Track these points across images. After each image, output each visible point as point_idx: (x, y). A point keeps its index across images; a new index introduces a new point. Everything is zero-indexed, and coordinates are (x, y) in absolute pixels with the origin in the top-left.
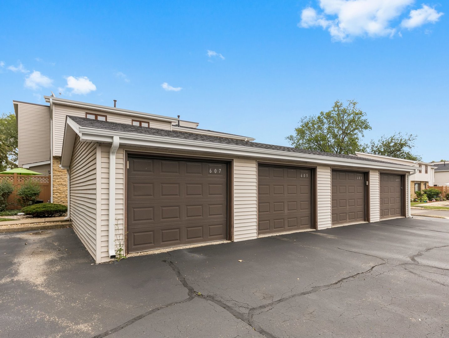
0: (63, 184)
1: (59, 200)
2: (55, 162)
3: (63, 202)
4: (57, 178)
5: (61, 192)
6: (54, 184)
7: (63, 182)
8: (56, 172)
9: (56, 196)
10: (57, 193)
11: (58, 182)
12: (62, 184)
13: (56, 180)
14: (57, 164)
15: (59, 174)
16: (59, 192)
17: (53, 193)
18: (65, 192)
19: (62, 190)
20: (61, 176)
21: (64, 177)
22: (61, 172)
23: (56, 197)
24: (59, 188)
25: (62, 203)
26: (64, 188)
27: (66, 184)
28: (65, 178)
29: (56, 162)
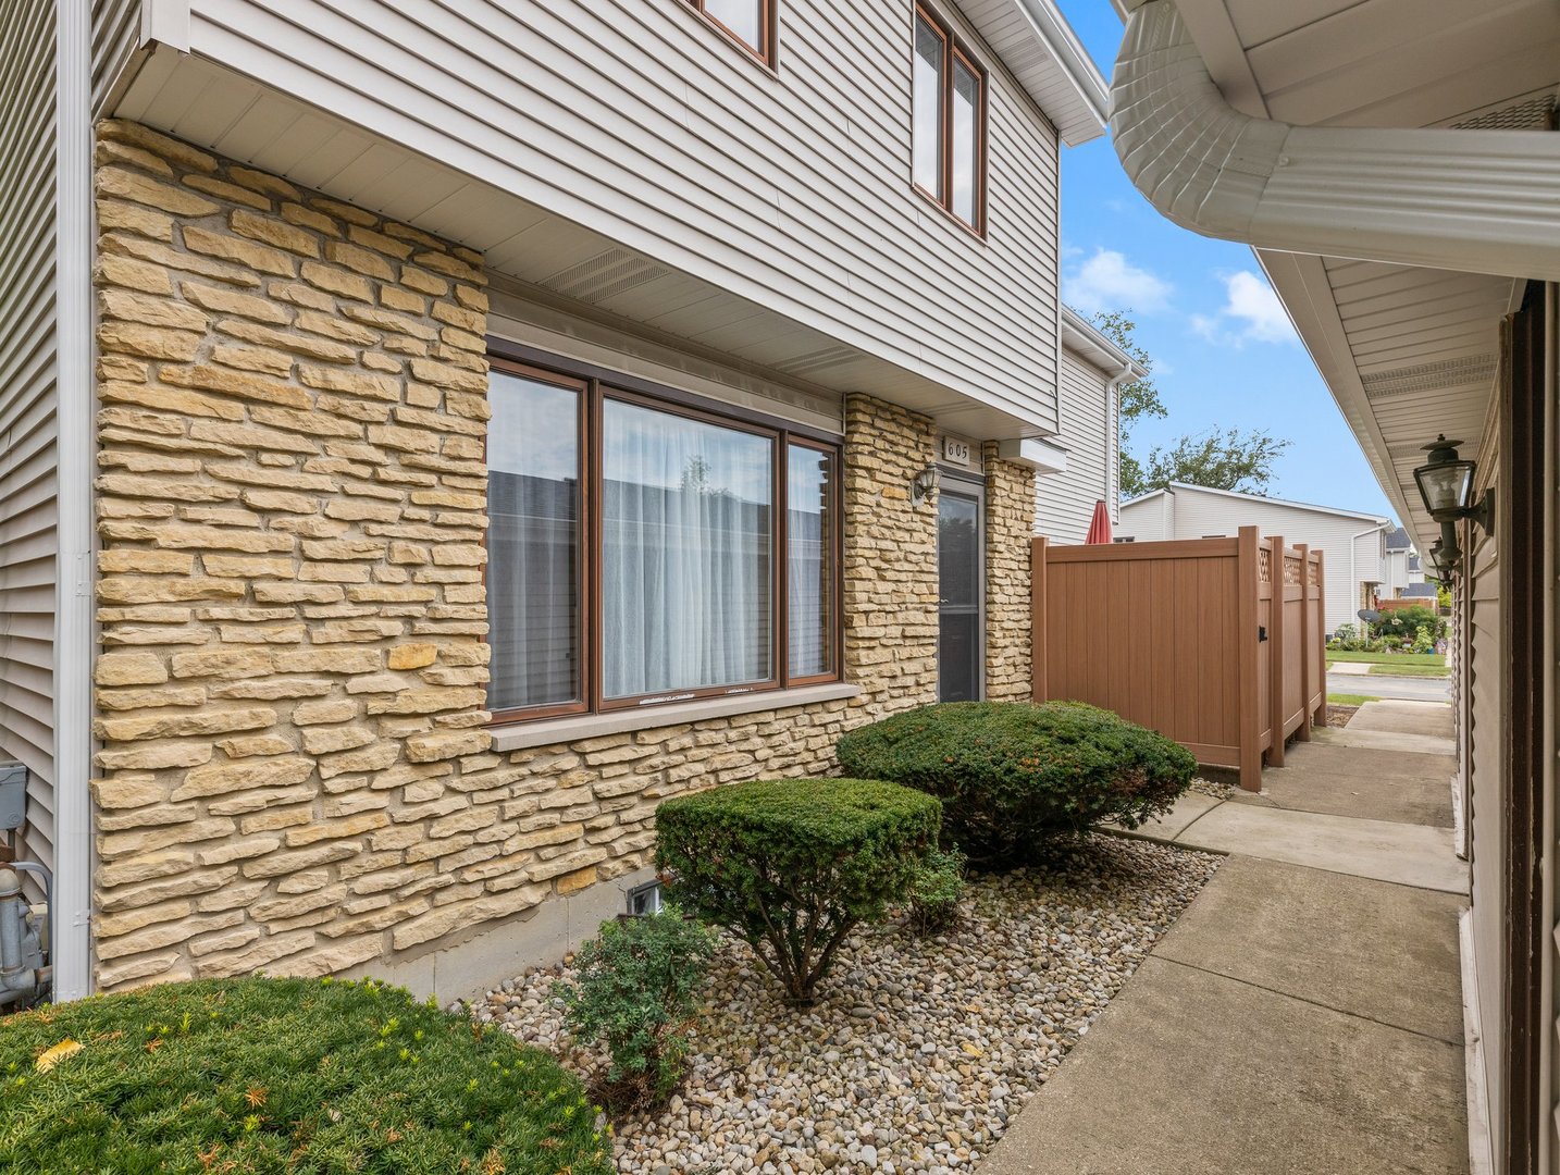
0: (271, 590)
1: (211, 855)
2: (134, 218)
3: (275, 879)
4: (183, 488)
5: (240, 716)
6: (124, 587)
7: (266, 566)
8: (154, 394)
9: (154, 789)
10: (168, 735)
11: (185, 562)
12: (251, 596)
13: (154, 530)
14: (184, 260)
15: (206, 432)
16: (212, 717)
17: (106, 742)
18: (303, 713)
19: (257, 688)
20: (244, 470)
21: (291, 478)
22: (238, 409)
23: (166, 813)
24: (213, 651)
25: (252, 889)
26: (287, 659)
27: (320, 593)
28: (302, 503)
29: (161, 226)
